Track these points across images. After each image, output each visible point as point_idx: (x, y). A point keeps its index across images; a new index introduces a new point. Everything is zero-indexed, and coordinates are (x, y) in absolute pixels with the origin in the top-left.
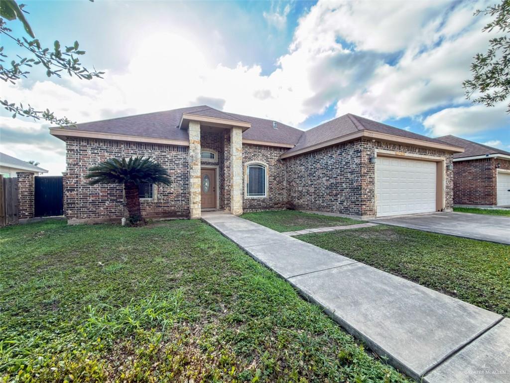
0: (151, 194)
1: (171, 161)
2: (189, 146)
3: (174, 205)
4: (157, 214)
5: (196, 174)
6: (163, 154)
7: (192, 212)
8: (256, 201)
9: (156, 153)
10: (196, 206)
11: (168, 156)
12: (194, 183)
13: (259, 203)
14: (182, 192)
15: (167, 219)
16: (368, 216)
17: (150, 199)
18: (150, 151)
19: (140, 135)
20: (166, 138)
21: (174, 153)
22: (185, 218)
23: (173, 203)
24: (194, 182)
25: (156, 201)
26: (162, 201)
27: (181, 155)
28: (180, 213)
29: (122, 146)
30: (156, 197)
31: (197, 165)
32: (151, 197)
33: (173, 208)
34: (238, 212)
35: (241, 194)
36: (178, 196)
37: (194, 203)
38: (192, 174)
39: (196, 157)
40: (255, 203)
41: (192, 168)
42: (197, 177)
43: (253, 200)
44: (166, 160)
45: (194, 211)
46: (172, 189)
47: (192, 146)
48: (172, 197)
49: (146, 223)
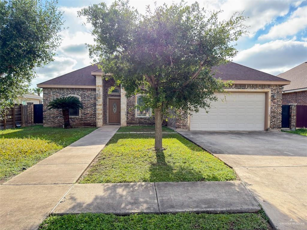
0: (78, 113)
1: (88, 97)
2: (95, 89)
3: (89, 120)
4: (81, 124)
5: (99, 104)
6: (84, 93)
7: (97, 124)
8: (143, 119)
9: (81, 93)
10: (99, 121)
11: (86, 94)
12: (98, 108)
13: (145, 120)
14: (93, 113)
15: (86, 127)
16: (181, 129)
17: (77, 116)
18: (77, 92)
19: (72, 84)
20: (85, 85)
21: (89, 92)
22: (95, 127)
23: (89, 119)
24: (98, 107)
25: (80, 117)
26: (83, 117)
27: (93, 93)
28: (92, 124)
29: (65, 90)
30: (80, 115)
31: (100, 98)
32: (78, 115)
33: (89, 121)
34: (124, 125)
35: (126, 115)
36: (91, 115)
37: (98, 119)
38: (97, 103)
39: (99, 94)
40: (143, 121)
41: (97, 100)
43: (141, 118)
44: (86, 96)
45: (98, 123)
46: (89, 111)
47: (97, 88)
48: (88, 116)
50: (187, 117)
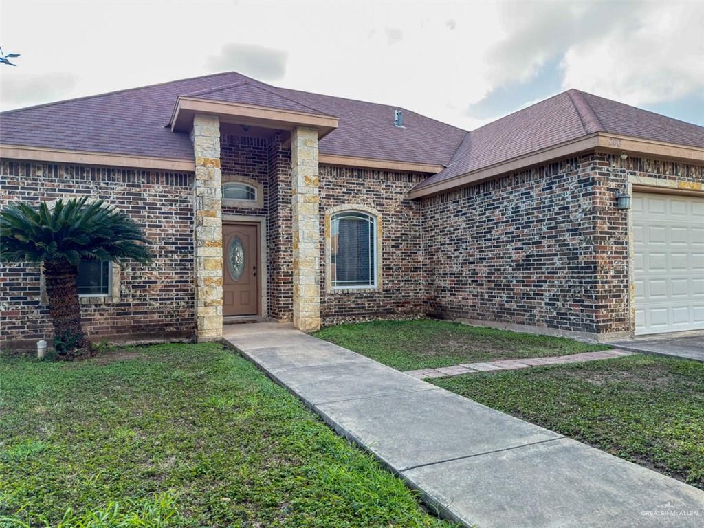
0: (106, 283)
1: (152, 207)
2: (194, 173)
3: (157, 309)
4: (119, 329)
5: (210, 238)
6: (134, 190)
7: (202, 325)
8: (352, 298)
9: (118, 189)
10: (211, 310)
11: (146, 195)
12: (207, 259)
13: (359, 301)
14: (177, 278)
15: (143, 342)
16: (613, 334)
17: (102, 296)
18: (102, 185)
19: (80, 148)
20: (141, 154)
21: (158, 188)
22: (186, 340)
23: (157, 304)
24: (207, 254)
25: (116, 300)
26: (131, 300)
27: (176, 192)
28: (173, 329)
29: (40, 173)
30: (116, 287)
31: (214, 216)
32: (106, 291)
33: (156, 316)
34: (310, 324)
35: (317, 283)
36: (167, 288)
37: (206, 305)
38: (201, 237)
39: (211, 197)
40: (350, 302)
41: (201, 224)
42: (213, 244)
43: (347, 294)
44: (141, 204)
45: (206, 322)
46: (155, 273)
47: (200, 171)
48: (154, 291)
49: (93, 352)
50: (626, 286)
